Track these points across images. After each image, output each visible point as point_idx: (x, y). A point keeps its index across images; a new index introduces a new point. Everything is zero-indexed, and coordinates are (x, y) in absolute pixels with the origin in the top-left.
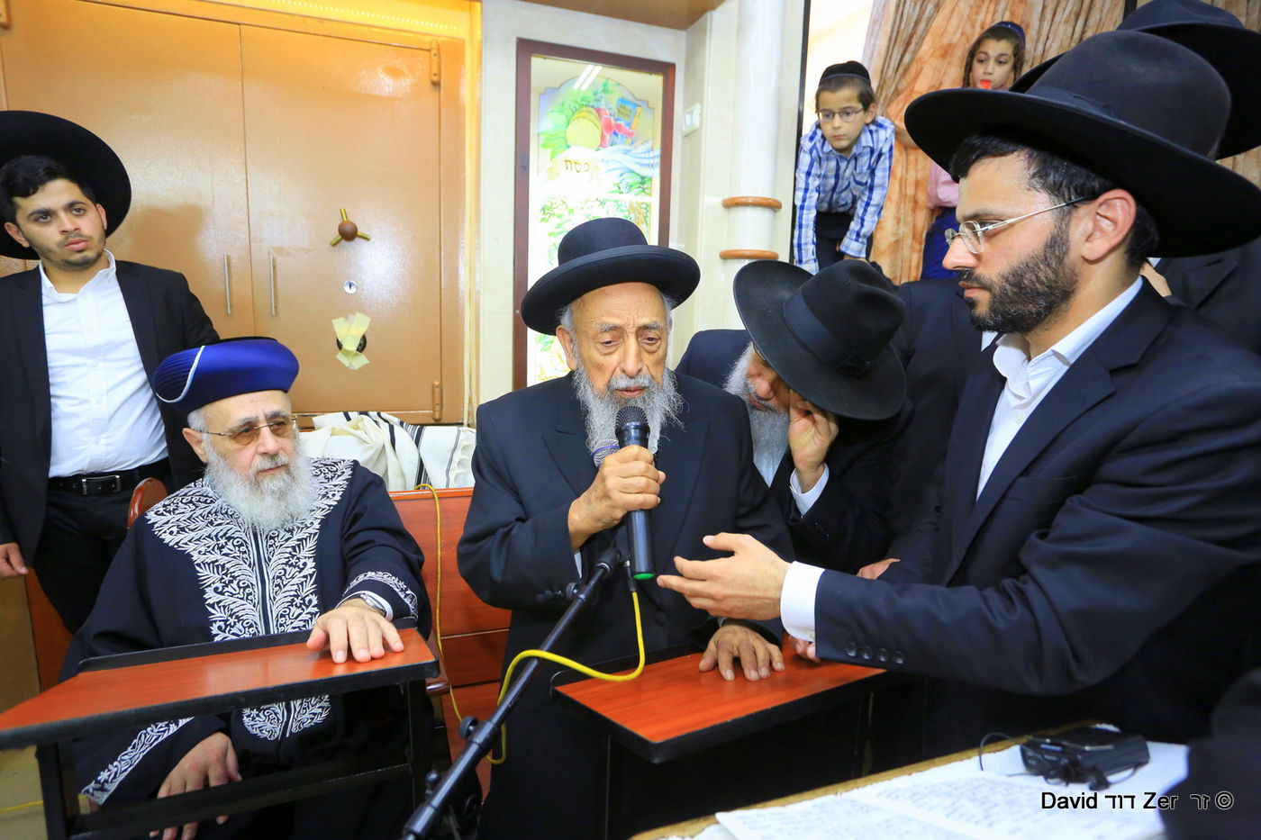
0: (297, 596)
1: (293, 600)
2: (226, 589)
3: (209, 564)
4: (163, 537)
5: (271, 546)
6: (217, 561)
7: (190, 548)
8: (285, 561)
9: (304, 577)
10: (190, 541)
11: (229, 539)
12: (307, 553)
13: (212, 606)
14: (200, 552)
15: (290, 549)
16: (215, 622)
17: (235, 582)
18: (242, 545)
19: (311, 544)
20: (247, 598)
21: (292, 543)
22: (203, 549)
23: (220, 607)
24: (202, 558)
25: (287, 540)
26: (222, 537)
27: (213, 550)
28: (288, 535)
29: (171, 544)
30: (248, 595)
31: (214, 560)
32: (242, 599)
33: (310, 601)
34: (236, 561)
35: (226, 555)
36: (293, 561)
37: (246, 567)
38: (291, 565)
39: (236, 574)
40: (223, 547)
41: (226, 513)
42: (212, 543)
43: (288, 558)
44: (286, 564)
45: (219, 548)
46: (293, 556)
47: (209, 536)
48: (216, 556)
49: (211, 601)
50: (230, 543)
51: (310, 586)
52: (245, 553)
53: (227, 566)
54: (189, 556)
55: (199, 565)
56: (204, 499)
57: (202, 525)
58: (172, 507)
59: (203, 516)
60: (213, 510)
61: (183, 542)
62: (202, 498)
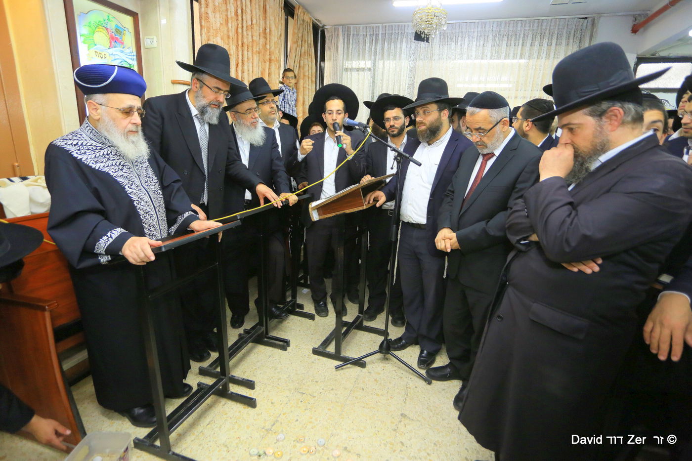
0: (155, 190)
1: (154, 192)
2: (132, 187)
3: (120, 176)
4: (89, 164)
5: (138, 169)
6: (123, 175)
7: (106, 170)
8: (145, 175)
9: (154, 183)
10: (104, 166)
11: (123, 166)
12: (151, 173)
13: (130, 193)
14: (112, 172)
15: (145, 171)
18: (130, 168)
19: (150, 169)
20: (140, 191)
21: (144, 168)
22: (114, 171)
23: (133, 194)
24: (116, 174)
25: (142, 167)
26: (119, 165)
27: (118, 170)
29: (96, 168)
30: (140, 189)
31: (121, 174)
32: (138, 191)
34: (130, 175)
35: (125, 172)
36: (148, 175)
37: (135, 177)
41: (116, 154)
42: (117, 168)
45: (121, 170)
47: (112, 165)
49: (128, 191)
51: (157, 187)
52: (132, 171)
53: (128, 177)
54: (108, 174)
56: (95, 148)
57: (105, 160)
58: (82, 151)
59: (102, 156)
60: (105, 153)
61: (101, 167)
62: (93, 147)
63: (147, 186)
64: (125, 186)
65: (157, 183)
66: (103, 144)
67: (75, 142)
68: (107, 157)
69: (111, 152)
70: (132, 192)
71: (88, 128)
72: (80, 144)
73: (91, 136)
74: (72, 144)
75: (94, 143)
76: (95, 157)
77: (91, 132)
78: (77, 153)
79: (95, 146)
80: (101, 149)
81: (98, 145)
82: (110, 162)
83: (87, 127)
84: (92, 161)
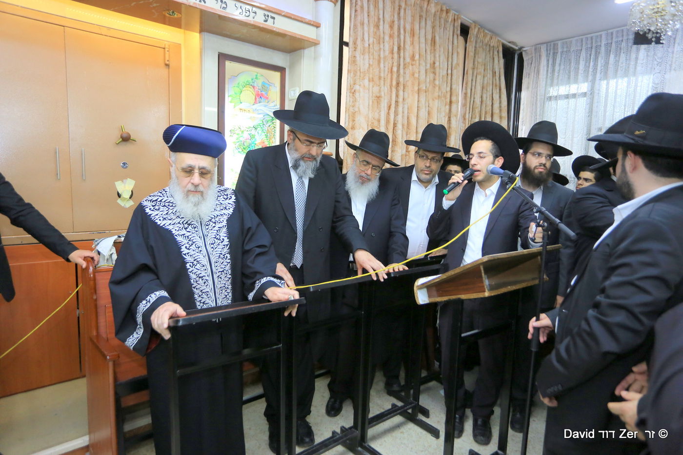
0: (221, 254)
1: (220, 256)
2: (190, 247)
3: (181, 235)
4: (156, 221)
5: (207, 229)
6: (184, 234)
7: (170, 227)
8: (214, 236)
9: (224, 245)
10: (170, 224)
11: (189, 224)
12: (223, 234)
13: (185, 254)
14: (176, 230)
15: (216, 231)
16: (188, 263)
17: (194, 245)
18: (195, 228)
19: (225, 230)
20: (200, 253)
21: (216, 228)
22: (177, 229)
23: (189, 256)
24: (178, 233)
25: (214, 227)
26: (185, 224)
27: (182, 229)
28: (214, 225)
29: (161, 225)
30: (201, 251)
32: (198, 252)
33: (227, 257)
34: (193, 235)
35: (189, 232)
36: (218, 237)
37: (198, 238)
38: (217, 239)
39: (194, 241)
40: (187, 228)
42: (181, 226)
44: (215, 238)
45: (185, 229)
46: (218, 235)
47: (179, 223)
48: (184, 232)
49: (184, 253)
50: (190, 227)
51: (226, 250)
52: (197, 231)
53: (190, 237)
55: (176, 235)
59: (173, 213)
61: (166, 224)
62: (170, 204)
63: (212, 248)
64: (183, 245)
65: (227, 245)
70: (189, 253)
76: (167, 213)
78: (150, 209)
82: (178, 220)
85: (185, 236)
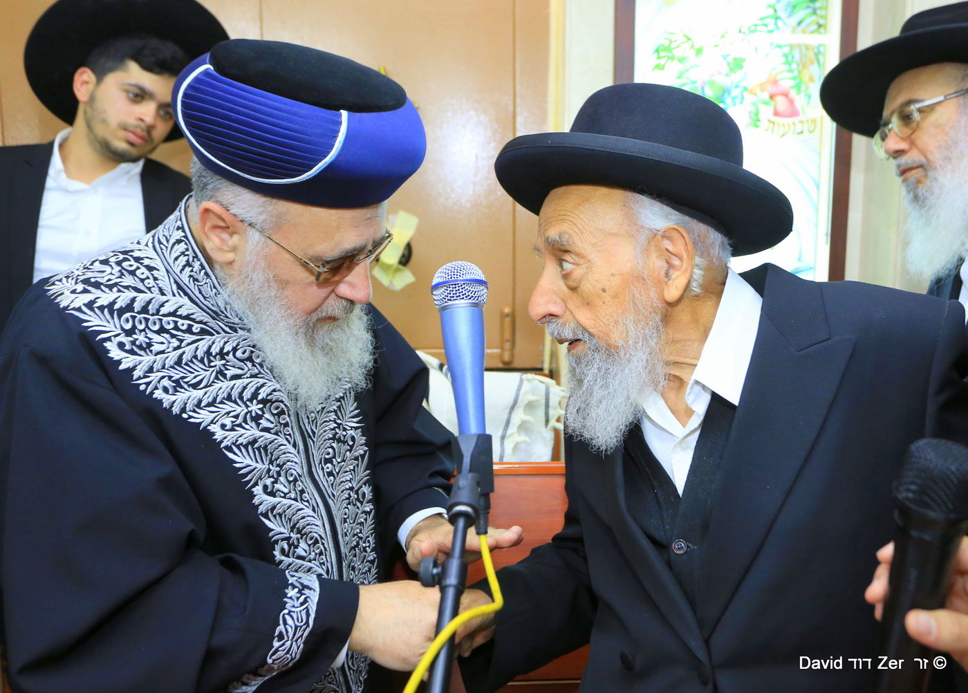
0: (353, 489)
1: (350, 497)
2: (277, 486)
3: (246, 447)
4: (156, 396)
6: (255, 441)
7: (204, 418)
8: (330, 434)
9: (355, 459)
11: (264, 402)
13: (265, 515)
14: (224, 427)
15: (333, 416)
16: (276, 542)
17: (284, 473)
18: (282, 412)
20: (302, 499)
21: (332, 405)
22: (228, 421)
23: (275, 516)
24: (231, 436)
26: (251, 400)
27: (245, 421)
29: (174, 412)
30: (302, 492)
31: (251, 439)
32: (296, 499)
33: (366, 495)
34: (277, 439)
35: (266, 428)
36: (338, 434)
37: (291, 448)
38: (339, 441)
39: (282, 460)
40: (257, 417)
41: (250, 359)
42: (241, 410)
43: (334, 429)
44: (333, 438)
45: (253, 419)
46: (338, 426)
47: (229, 398)
48: (251, 432)
49: (262, 509)
50: (266, 410)
51: (362, 473)
52: (286, 425)
53: (269, 447)
55: (229, 449)
56: (184, 324)
57: (206, 375)
58: (141, 338)
59: (202, 359)
60: (215, 350)
61: (189, 407)
62: (180, 322)
63: (330, 474)
64: (256, 484)
65: (363, 456)
66: (216, 315)
67: (123, 299)
68: (218, 363)
69: (235, 350)
70: (274, 508)
71: (182, 247)
72: (137, 306)
73: (185, 277)
74: (111, 306)
75: (188, 308)
76: (179, 362)
77: (188, 264)
78: (121, 346)
79: (187, 317)
80: (203, 332)
81: (200, 315)
82: (223, 386)
83: (179, 241)
84: (166, 382)
85: (258, 449)
